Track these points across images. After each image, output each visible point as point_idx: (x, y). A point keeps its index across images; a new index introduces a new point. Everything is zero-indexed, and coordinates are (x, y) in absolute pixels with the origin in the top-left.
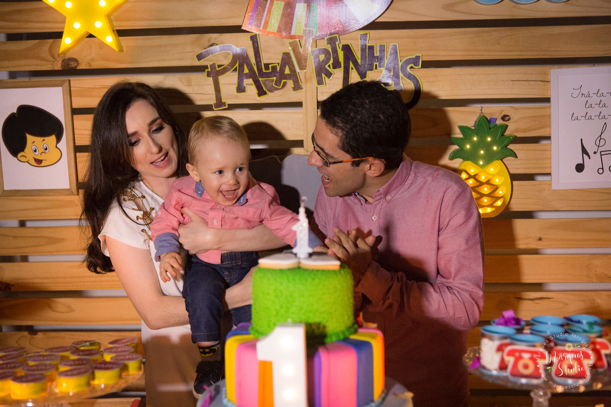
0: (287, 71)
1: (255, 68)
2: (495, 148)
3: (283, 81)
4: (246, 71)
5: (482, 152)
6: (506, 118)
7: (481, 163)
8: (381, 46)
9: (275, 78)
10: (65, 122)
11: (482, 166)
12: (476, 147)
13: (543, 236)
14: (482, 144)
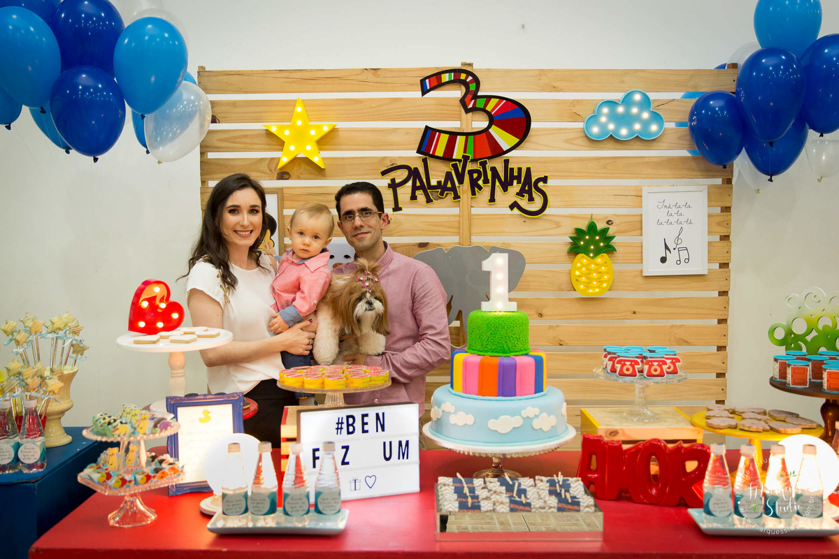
0: (449, 185)
1: (424, 180)
2: (602, 244)
3: (446, 192)
4: (418, 184)
5: (592, 247)
6: (610, 223)
7: (591, 255)
8: (518, 168)
9: (440, 190)
10: (278, 220)
11: (592, 258)
12: (588, 243)
13: (636, 310)
14: (592, 241)
